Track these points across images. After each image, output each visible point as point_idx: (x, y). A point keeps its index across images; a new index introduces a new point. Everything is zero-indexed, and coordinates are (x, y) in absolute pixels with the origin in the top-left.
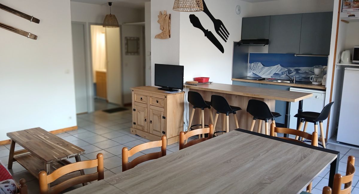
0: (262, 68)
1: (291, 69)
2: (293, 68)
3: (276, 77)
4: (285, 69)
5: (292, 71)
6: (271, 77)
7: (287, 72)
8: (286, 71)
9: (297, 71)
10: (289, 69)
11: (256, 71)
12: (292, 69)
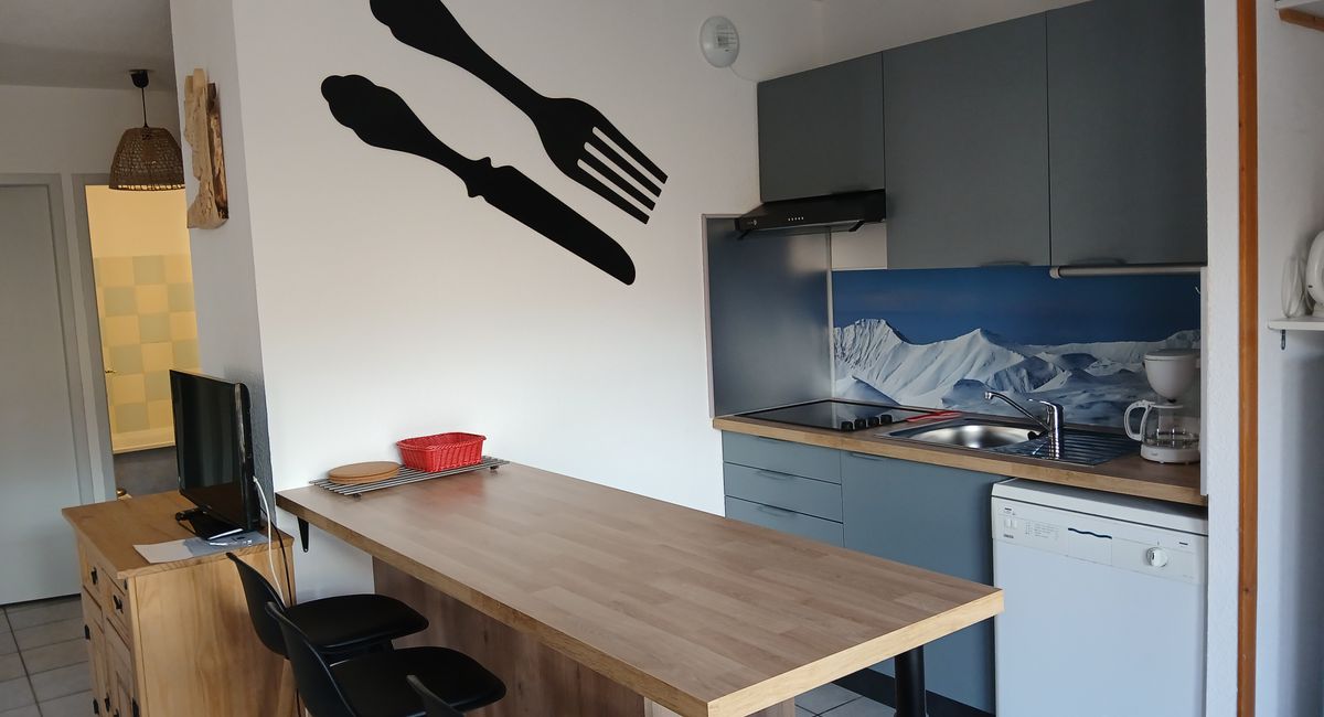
0: (896, 351)
1: (1042, 355)
2: (1052, 348)
3: (971, 403)
4: (1009, 358)
5: (1051, 366)
6: (944, 401)
7: (1024, 372)
8: (1017, 368)
9: (1077, 363)
10: (1031, 355)
11: (866, 372)
12: (1049, 356)
